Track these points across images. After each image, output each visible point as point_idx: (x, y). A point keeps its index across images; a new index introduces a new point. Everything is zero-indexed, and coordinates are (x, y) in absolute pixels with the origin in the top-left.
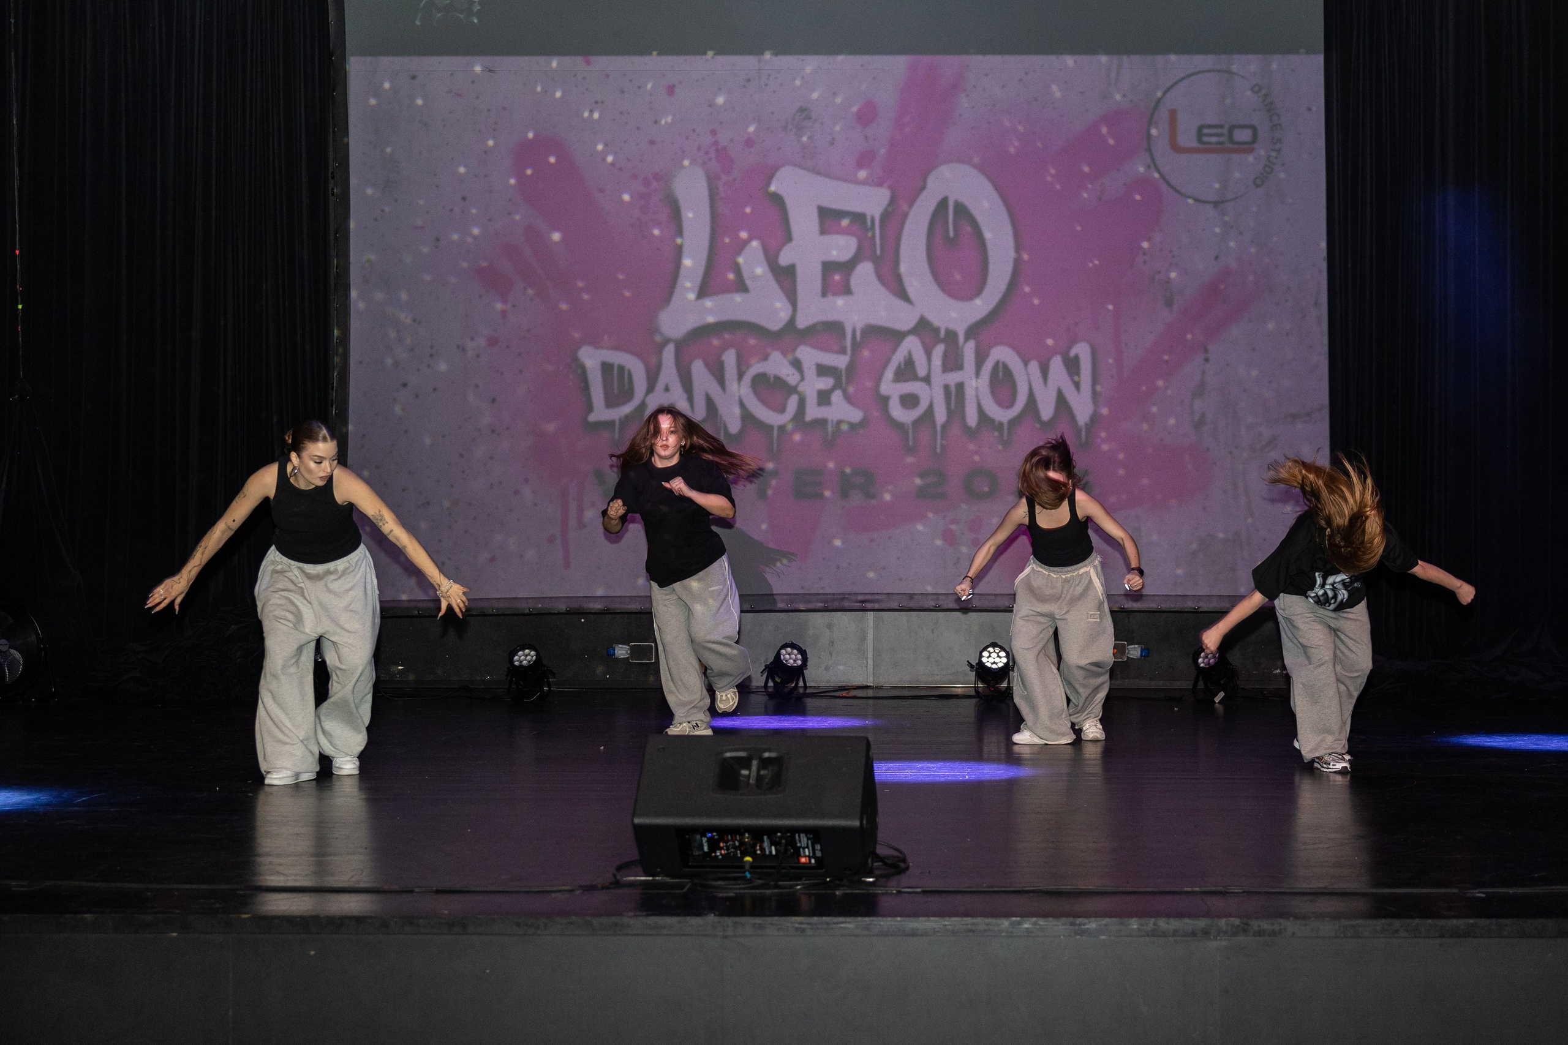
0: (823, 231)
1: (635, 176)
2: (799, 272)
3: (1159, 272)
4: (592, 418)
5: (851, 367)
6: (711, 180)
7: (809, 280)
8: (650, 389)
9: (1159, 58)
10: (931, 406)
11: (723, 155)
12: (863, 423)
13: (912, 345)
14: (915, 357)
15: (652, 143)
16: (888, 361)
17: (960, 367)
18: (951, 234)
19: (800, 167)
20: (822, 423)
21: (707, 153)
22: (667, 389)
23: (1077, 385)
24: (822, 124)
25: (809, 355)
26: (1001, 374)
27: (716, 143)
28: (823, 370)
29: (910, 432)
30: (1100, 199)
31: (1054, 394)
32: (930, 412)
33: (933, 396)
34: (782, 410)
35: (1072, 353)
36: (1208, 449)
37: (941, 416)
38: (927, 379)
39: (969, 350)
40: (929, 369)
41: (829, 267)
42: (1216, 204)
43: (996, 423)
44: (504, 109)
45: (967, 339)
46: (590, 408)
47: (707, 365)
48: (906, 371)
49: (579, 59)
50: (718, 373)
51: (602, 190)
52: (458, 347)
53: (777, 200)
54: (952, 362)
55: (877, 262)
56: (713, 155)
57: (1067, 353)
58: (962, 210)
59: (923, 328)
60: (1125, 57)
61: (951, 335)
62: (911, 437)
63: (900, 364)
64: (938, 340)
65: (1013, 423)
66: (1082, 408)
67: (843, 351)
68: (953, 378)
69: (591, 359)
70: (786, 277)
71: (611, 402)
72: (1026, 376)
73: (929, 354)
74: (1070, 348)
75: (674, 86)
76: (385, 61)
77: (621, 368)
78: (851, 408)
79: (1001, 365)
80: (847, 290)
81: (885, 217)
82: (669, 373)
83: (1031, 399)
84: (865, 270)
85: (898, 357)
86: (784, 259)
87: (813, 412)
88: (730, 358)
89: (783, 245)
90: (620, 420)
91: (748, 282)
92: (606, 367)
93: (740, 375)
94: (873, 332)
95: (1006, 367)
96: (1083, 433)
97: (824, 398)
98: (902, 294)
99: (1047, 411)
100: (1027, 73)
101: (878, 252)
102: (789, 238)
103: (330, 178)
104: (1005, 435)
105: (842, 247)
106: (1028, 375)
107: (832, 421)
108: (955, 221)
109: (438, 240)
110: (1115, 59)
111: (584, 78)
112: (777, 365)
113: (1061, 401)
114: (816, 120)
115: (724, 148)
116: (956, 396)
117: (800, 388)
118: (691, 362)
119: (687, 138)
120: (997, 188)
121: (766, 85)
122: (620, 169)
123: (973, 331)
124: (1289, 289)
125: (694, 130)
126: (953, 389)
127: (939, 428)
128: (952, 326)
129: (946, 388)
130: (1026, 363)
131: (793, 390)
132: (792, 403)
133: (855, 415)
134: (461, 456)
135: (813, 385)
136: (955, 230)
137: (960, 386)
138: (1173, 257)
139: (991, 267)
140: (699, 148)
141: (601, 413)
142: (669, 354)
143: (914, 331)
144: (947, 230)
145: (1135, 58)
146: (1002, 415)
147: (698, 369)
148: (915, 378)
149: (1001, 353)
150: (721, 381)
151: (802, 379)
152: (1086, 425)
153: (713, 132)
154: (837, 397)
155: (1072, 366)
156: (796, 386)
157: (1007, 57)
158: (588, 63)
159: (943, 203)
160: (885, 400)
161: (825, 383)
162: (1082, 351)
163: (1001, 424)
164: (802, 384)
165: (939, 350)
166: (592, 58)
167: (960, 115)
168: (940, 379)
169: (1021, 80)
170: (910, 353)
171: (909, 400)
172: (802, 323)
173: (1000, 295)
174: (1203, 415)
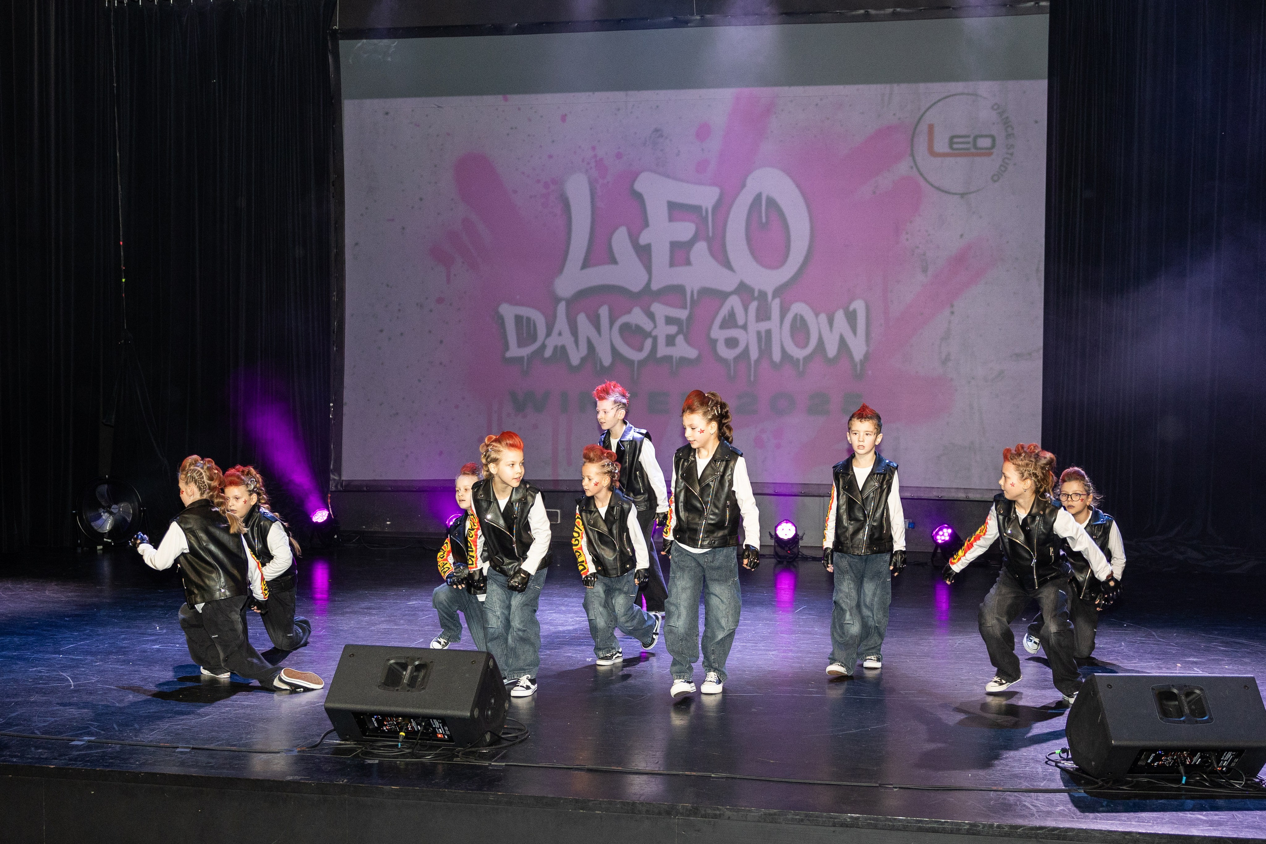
0: (671, 219)
1: (538, 181)
2: (654, 249)
3: (918, 247)
4: (509, 354)
5: (690, 318)
6: (592, 184)
7: (661, 255)
8: (548, 334)
9: (922, 86)
10: (747, 347)
11: (600, 164)
12: (698, 359)
13: (734, 302)
14: (736, 310)
15: (550, 157)
16: (717, 313)
17: (768, 318)
18: (764, 220)
19: (655, 172)
20: (668, 359)
21: (588, 164)
22: (560, 334)
23: (854, 332)
24: (671, 140)
25: (660, 310)
26: (798, 325)
27: (595, 156)
28: (669, 321)
29: (732, 365)
30: (874, 193)
31: (837, 338)
32: (746, 350)
33: (748, 339)
34: (640, 349)
35: (851, 308)
36: (952, 379)
37: (754, 354)
38: (744, 327)
39: (775, 306)
40: (746, 319)
41: (675, 246)
42: (962, 195)
43: (795, 359)
44: (448, 134)
45: (774, 297)
46: (507, 347)
47: (588, 316)
48: (730, 322)
49: (500, 97)
50: (596, 322)
51: (515, 192)
52: (417, 304)
53: (639, 198)
54: (763, 315)
55: (709, 241)
56: (593, 164)
57: (848, 307)
58: (772, 203)
59: (743, 290)
60: (895, 87)
61: (763, 295)
62: (732, 368)
63: (725, 316)
64: (754, 299)
65: (808, 359)
66: (858, 348)
67: (684, 307)
68: (763, 326)
69: (508, 312)
70: (644, 253)
71: (521, 344)
72: (816, 324)
73: (746, 309)
74: (850, 303)
75: (566, 115)
76: (368, 102)
77: (528, 319)
78: (689, 348)
79: (799, 317)
80: (688, 263)
81: (716, 208)
82: (561, 322)
83: (821, 341)
84: (701, 247)
85: (724, 312)
86: (644, 239)
87: (663, 350)
88: (604, 312)
89: (643, 229)
90: (527, 355)
91: (617, 256)
92: (518, 319)
93: (612, 323)
94: (706, 292)
95: (802, 317)
96: (859, 366)
97: (670, 341)
98: (727, 265)
99: (832, 350)
100: (821, 100)
101: (711, 234)
102: (646, 224)
103: (331, 185)
104: (801, 368)
105: (685, 230)
106: (818, 324)
107: (676, 358)
108: (767, 209)
109: (403, 228)
110: (888, 86)
111: (503, 111)
112: (637, 317)
113: (842, 341)
114: (667, 138)
115: (601, 160)
116: (765, 340)
117: (654, 334)
118: (577, 314)
119: (575, 152)
120: (798, 186)
121: (631, 113)
122: (528, 176)
123: (779, 291)
124: (1017, 259)
125: (580, 147)
126: (763, 335)
127: (752, 363)
128: (764, 288)
129: (759, 333)
130: (817, 315)
131: (648, 335)
132: (648, 343)
133: (692, 353)
134: (419, 381)
135: (663, 330)
136: (767, 217)
137: (769, 332)
138: (929, 235)
139: (792, 244)
140: (583, 161)
141: (515, 351)
142: (562, 308)
143: (736, 292)
144: (761, 217)
145: (904, 86)
146: (799, 354)
147: (582, 319)
148: (735, 325)
149: (799, 308)
150: (598, 328)
151: (655, 327)
152: (861, 360)
153: (594, 148)
154: (680, 339)
155: (851, 318)
156: (650, 333)
157: (807, 88)
158: (506, 100)
159: (759, 196)
160: (715, 342)
161: (673, 329)
162: (859, 306)
163: (798, 360)
164: (655, 330)
165: (754, 305)
166: (509, 96)
167: (772, 132)
168: (754, 327)
169: (817, 105)
170: (732, 308)
171: (731, 343)
172: (655, 286)
173: (798, 265)
174: (949, 354)
